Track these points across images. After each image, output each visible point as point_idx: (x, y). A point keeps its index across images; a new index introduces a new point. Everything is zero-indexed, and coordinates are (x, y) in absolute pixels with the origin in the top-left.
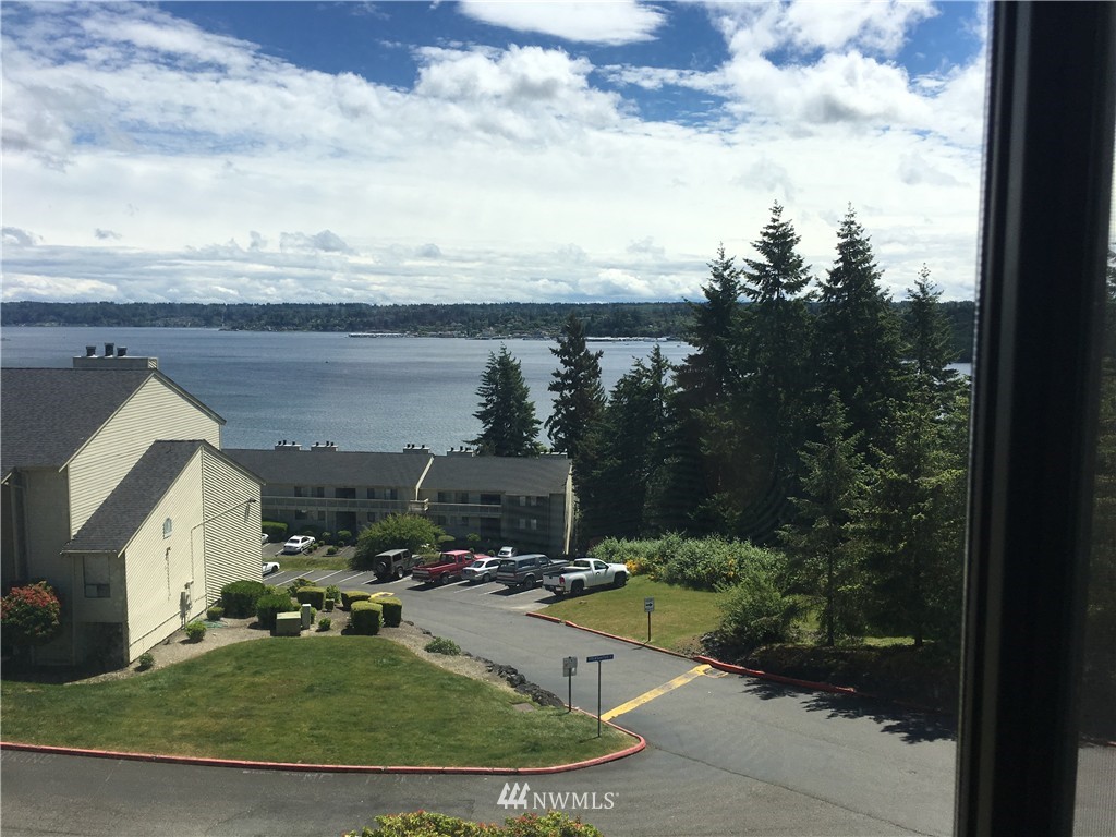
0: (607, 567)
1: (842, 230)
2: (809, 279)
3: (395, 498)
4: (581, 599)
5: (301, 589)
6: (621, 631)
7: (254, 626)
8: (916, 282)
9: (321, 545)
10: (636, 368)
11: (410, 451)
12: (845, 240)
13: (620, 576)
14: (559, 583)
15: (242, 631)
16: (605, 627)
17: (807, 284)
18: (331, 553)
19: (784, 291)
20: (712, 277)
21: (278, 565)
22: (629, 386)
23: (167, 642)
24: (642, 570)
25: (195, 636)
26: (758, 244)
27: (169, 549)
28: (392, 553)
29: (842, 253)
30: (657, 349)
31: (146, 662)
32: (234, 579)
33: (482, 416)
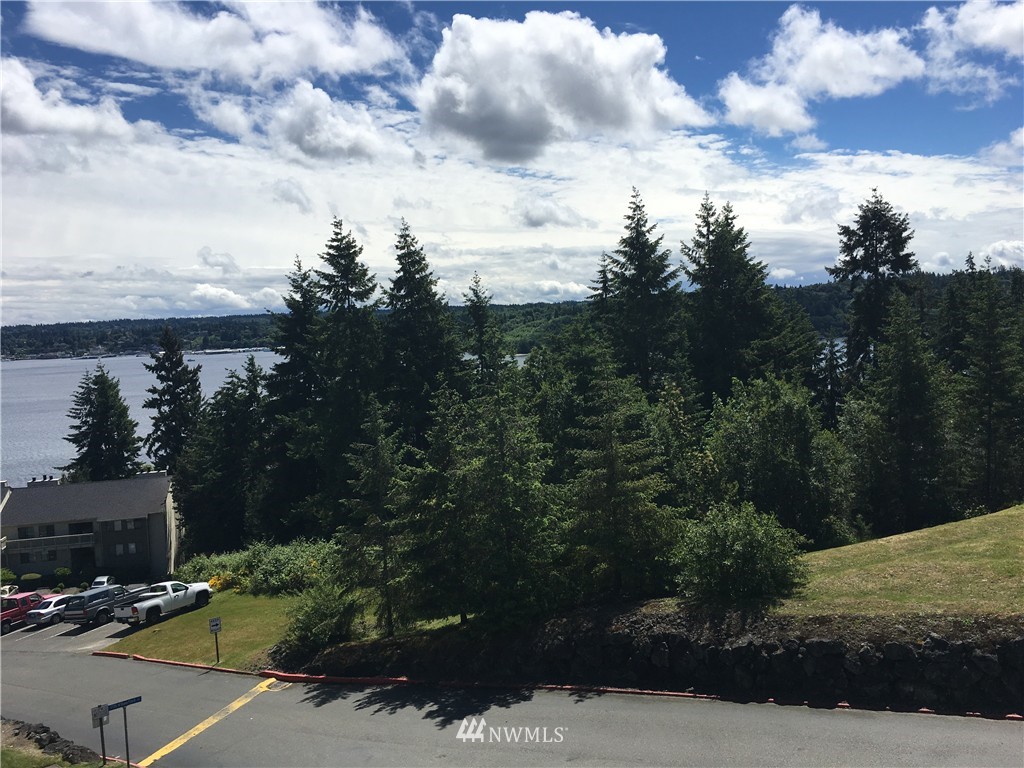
0: (187, 588)
1: (399, 242)
2: (375, 286)
4: (156, 628)
6: (193, 657)
8: (470, 288)
10: (230, 380)
12: (403, 251)
13: (203, 596)
14: (131, 614)
16: (177, 654)
17: (373, 291)
19: (353, 299)
20: (292, 288)
22: (226, 396)
24: (227, 585)
26: (325, 256)
29: (401, 263)
30: (252, 359)
33: (75, 440)
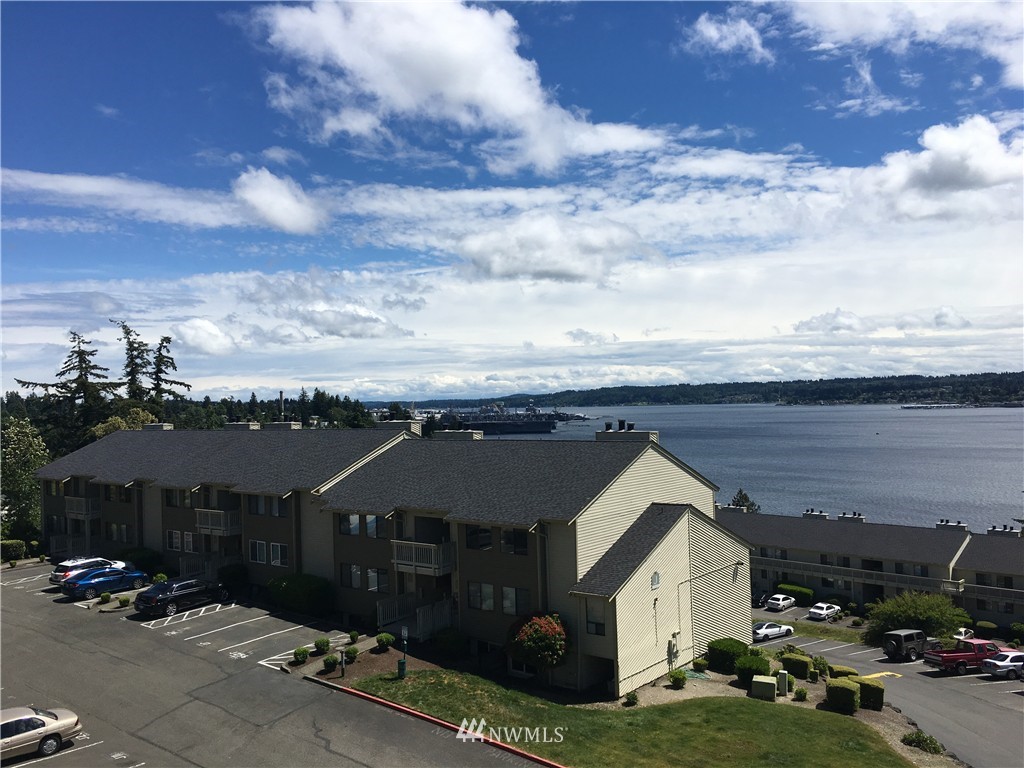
3: (926, 576)
5: (786, 656)
7: (732, 684)
9: (846, 615)
11: (943, 528)
15: (721, 686)
18: (856, 624)
21: (792, 629)
23: (653, 684)
25: (677, 683)
27: (656, 600)
28: (903, 633)
31: (632, 700)
32: (722, 636)
